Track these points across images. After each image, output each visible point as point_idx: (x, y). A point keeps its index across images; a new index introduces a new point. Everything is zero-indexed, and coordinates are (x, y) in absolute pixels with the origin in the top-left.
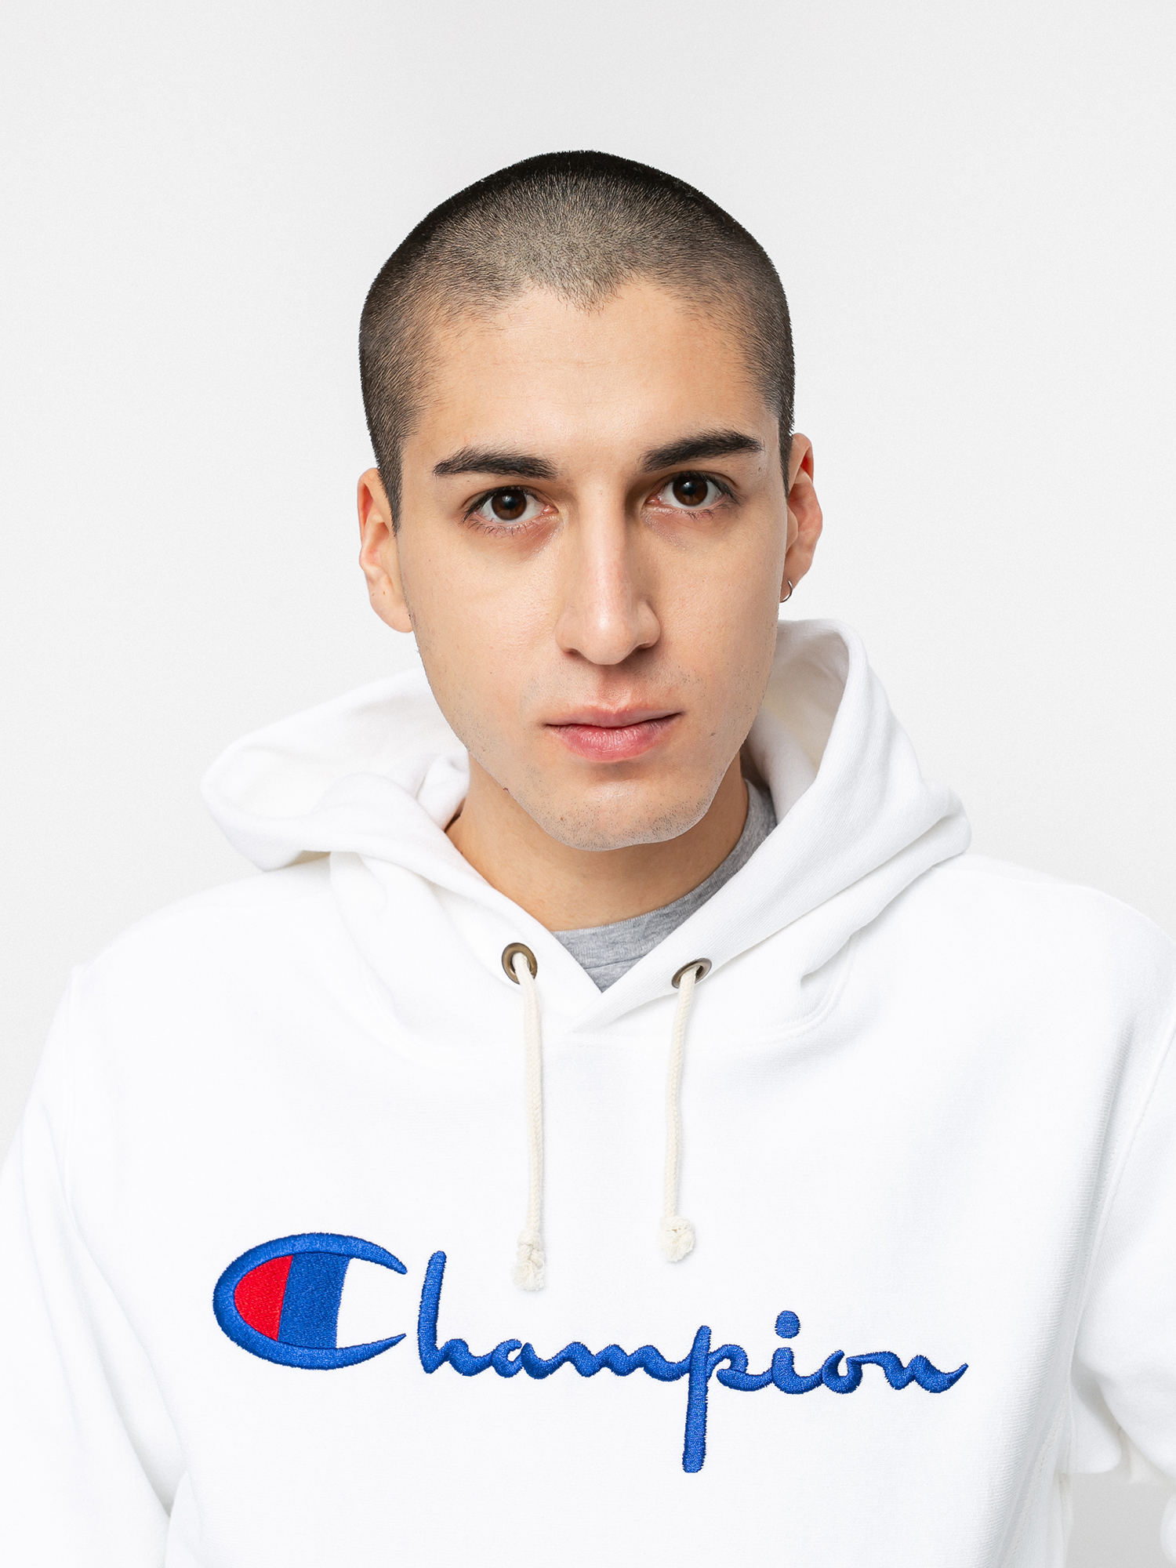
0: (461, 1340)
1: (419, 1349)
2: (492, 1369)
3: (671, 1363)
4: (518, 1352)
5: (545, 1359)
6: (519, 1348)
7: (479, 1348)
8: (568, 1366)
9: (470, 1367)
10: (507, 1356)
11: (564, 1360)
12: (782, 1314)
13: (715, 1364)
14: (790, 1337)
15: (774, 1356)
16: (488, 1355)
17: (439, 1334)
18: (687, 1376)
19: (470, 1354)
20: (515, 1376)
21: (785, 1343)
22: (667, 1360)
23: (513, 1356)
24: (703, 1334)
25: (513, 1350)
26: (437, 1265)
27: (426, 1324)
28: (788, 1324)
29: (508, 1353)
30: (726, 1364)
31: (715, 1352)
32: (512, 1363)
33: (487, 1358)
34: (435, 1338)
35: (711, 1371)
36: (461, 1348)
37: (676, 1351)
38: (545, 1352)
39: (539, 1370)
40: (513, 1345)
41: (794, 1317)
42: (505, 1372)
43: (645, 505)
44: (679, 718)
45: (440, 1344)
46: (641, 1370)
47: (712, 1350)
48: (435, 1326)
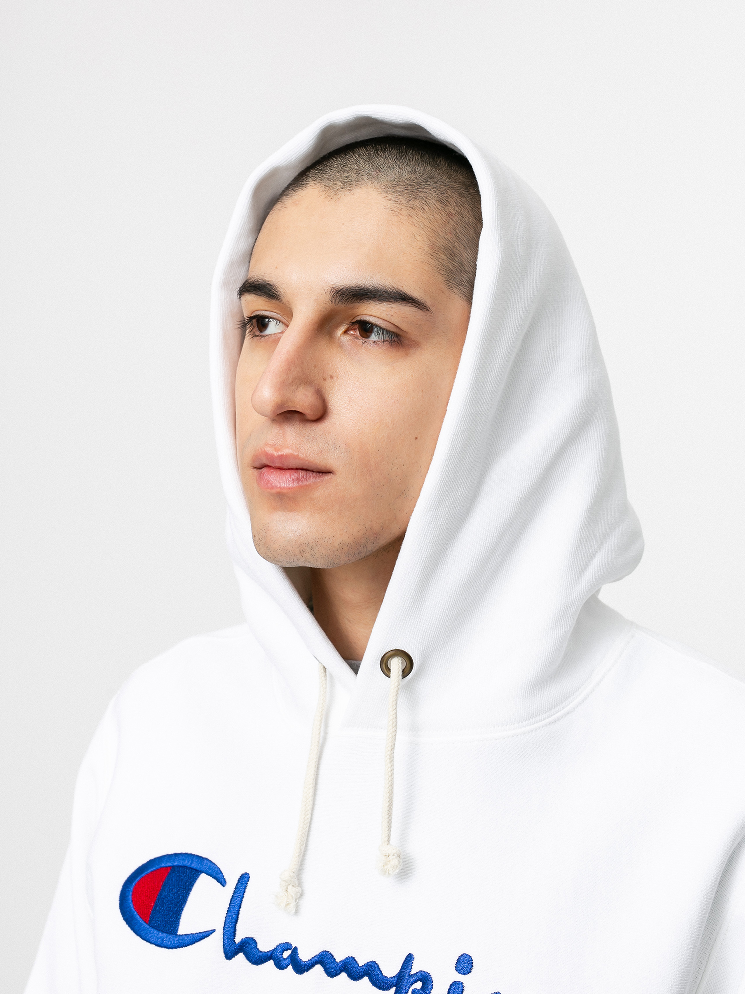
0: (252, 938)
1: (223, 941)
2: (271, 962)
3: (386, 977)
4: (289, 952)
5: (304, 960)
6: (290, 949)
7: (265, 946)
8: (319, 968)
9: (258, 958)
10: (282, 954)
11: (317, 963)
12: (462, 955)
13: (412, 984)
14: (465, 974)
15: (451, 986)
16: (270, 951)
17: (238, 932)
18: (394, 988)
19: (258, 949)
20: (285, 969)
21: (460, 977)
22: (384, 974)
23: (286, 954)
24: (409, 959)
25: (287, 950)
26: (244, 879)
27: (230, 925)
28: (465, 964)
29: (283, 952)
30: (418, 985)
31: (414, 974)
32: (284, 959)
33: (269, 954)
34: (235, 936)
35: (409, 988)
36: (252, 943)
37: (390, 970)
38: (305, 956)
39: (301, 968)
40: (286, 946)
41: (470, 959)
42: (280, 966)
43: (346, 332)
44: (330, 476)
45: (238, 940)
46: (366, 979)
47: (412, 973)
48: (235, 927)
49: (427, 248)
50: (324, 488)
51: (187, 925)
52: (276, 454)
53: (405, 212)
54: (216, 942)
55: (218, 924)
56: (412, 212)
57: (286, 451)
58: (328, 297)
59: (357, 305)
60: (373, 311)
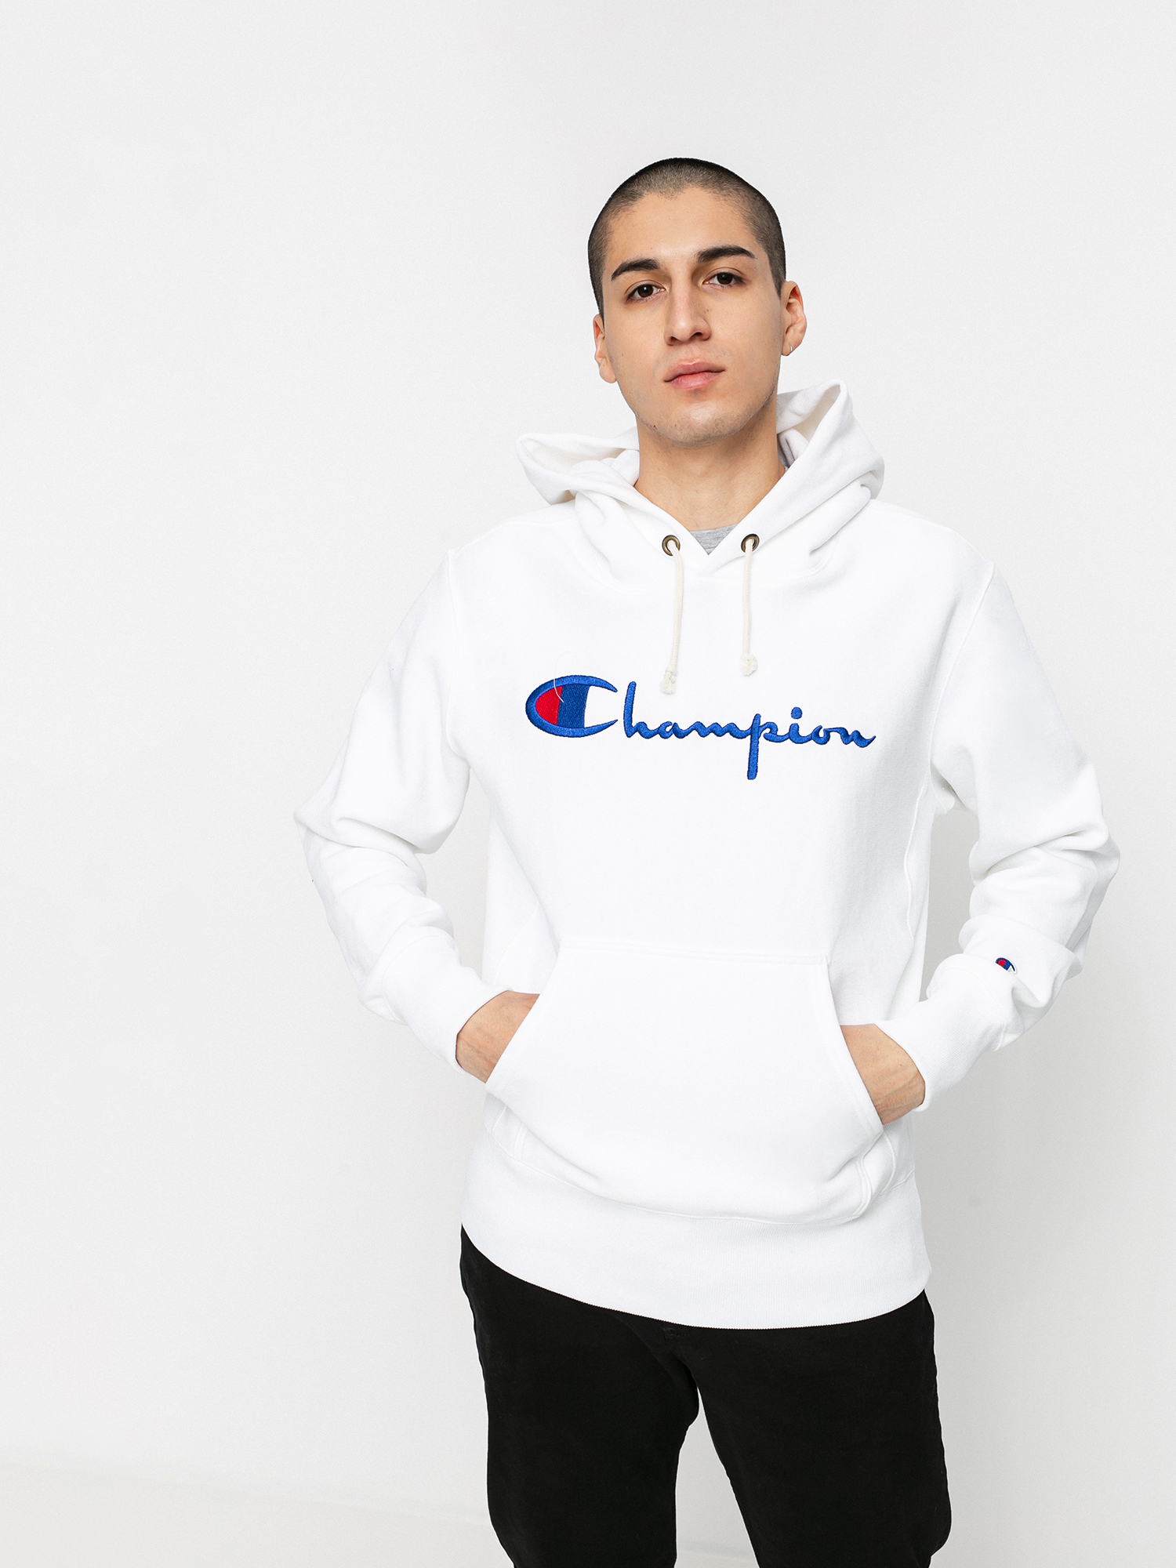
0: (644, 722)
1: (624, 726)
2: (658, 735)
3: (742, 731)
4: (671, 727)
5: (683, 730)
6: (671, 725)
7: (652, 726)
8: (694, 732)
9: (647, 734)
11: (693, 730)
12: (794, 709)
13: (763, 731)
14: (798, 719)
15: (790, 727)
16: (656, 729)
17: (633, 720)
18: (750, 736)
19: (648, 729)
20: (669, 738)
21: (795, 721)
22: (740, 729)
23: (668, 729)
24: (757, 717)
25: (668, 726)
26: (632, 687)
27: (627, 715)
28: (797, 713)
29: (666, 728)
30: (768, 731)
31: (763, 725)
32: (668, 732)
33: (656, 731)
34: (631, 722)
35: (761, 734)
36: (644, 726)
37: (744, 725)
38: (683, 727)
39: (681, 734)
40: (668, 724)
41: (800, 710)
42: (665, 736)
43: (703, 283)
44: (723, 373)
45: (634, 724)
46: (728, 734)
47: (761, 724)
48: (631, 716)
49: (742, 218)
50: (722, 381)
51: (590, 719)
52: (691, 364)
53: (722, 198)
54: (620, 726)
55: (619, 715)
56: (726, 198)
57: (697, 361)
58: (696, 259)
59: (713, 261)
60: (724, 265)
